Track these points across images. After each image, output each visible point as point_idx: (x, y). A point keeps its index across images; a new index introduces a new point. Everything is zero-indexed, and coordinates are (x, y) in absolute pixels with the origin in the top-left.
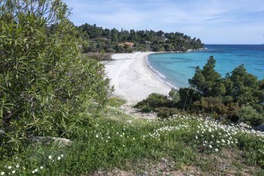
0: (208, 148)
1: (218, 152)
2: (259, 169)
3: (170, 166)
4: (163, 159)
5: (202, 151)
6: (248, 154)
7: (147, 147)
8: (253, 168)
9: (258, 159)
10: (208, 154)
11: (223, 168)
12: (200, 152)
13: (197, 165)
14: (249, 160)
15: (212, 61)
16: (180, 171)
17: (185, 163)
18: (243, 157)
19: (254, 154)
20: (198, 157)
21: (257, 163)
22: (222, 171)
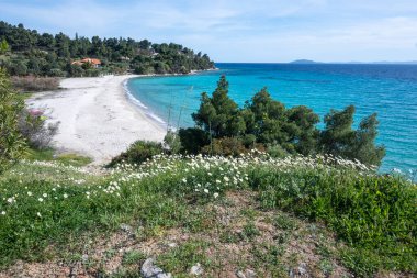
0: (203, 195)
1: (220, 198)
2: (281, 213)
3: (134, 236)
4: (123, 226)
5: (193, 202)
6: (264, 194)
7: (95, 212)
8: (270, 214)
9: (279, 198)
10: (203, 204)
11: (226, 222)
12: (190, 203)
13: (184, 225)
14: (265, 202)
15: (223, 84)
16: (152, 240)
17: (163, 225)
18: (257, 199)
19: (273, 192)
20: (186, 211)
21: (277, 205)
22: (224, 227)
